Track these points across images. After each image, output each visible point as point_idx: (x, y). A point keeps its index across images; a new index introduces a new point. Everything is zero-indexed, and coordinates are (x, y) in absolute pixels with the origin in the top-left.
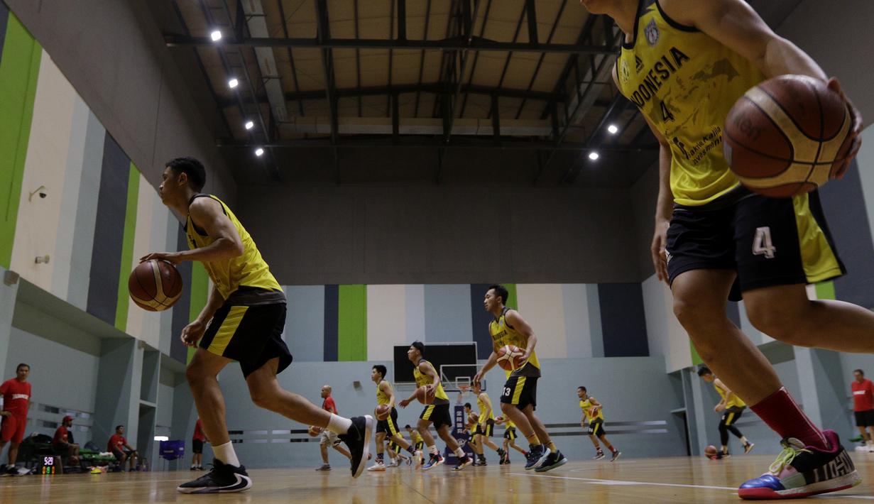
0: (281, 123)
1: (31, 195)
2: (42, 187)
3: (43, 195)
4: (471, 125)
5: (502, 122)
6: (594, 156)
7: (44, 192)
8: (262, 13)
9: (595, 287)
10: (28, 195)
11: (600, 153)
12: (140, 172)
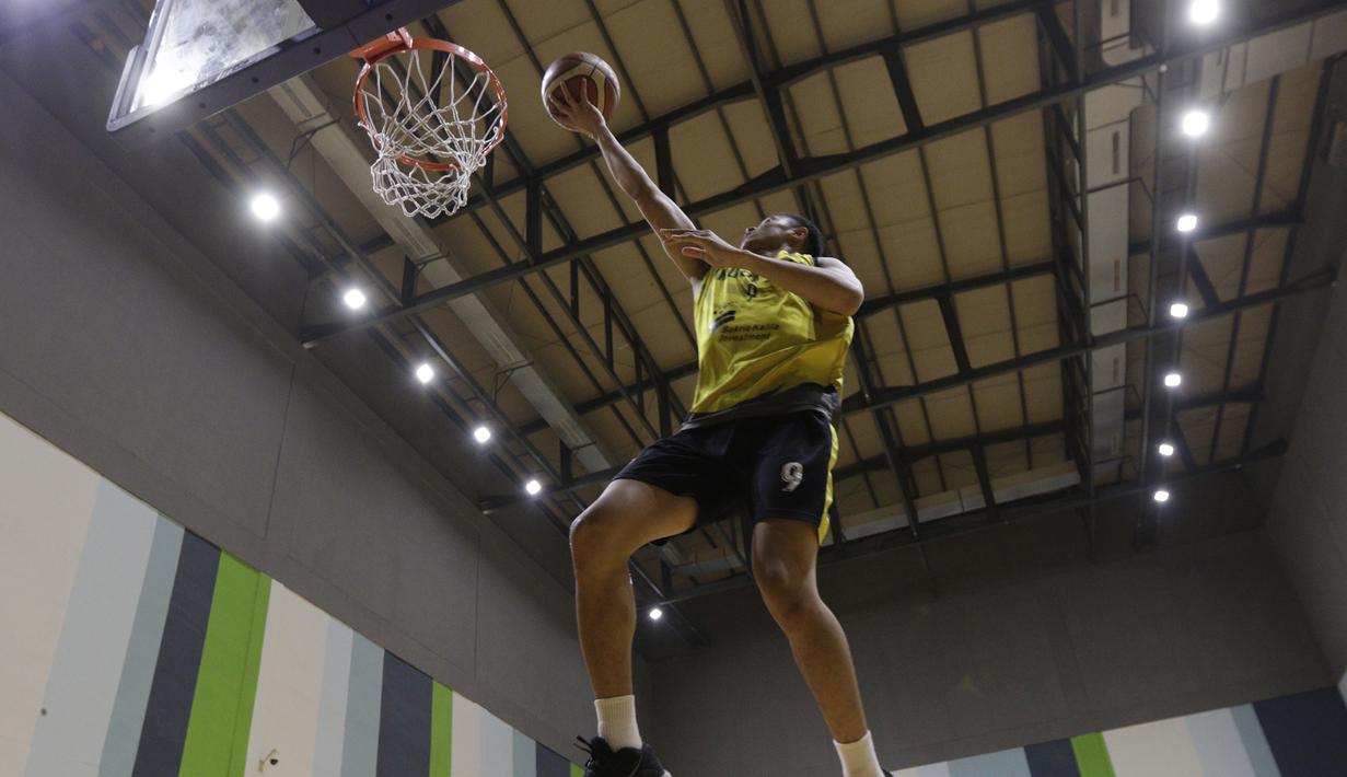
0: (677, 566)
1: (262, 763)
2: (274, 751)
3: (274, 762)
4: (954, 500)
5: (994, 483)
6: (1161, 496)
7: (275, 758)
8: (589, 442)
9: (1248, 710)
10: (257, 764)
11: (1168, 488)
12: (451, 690)
